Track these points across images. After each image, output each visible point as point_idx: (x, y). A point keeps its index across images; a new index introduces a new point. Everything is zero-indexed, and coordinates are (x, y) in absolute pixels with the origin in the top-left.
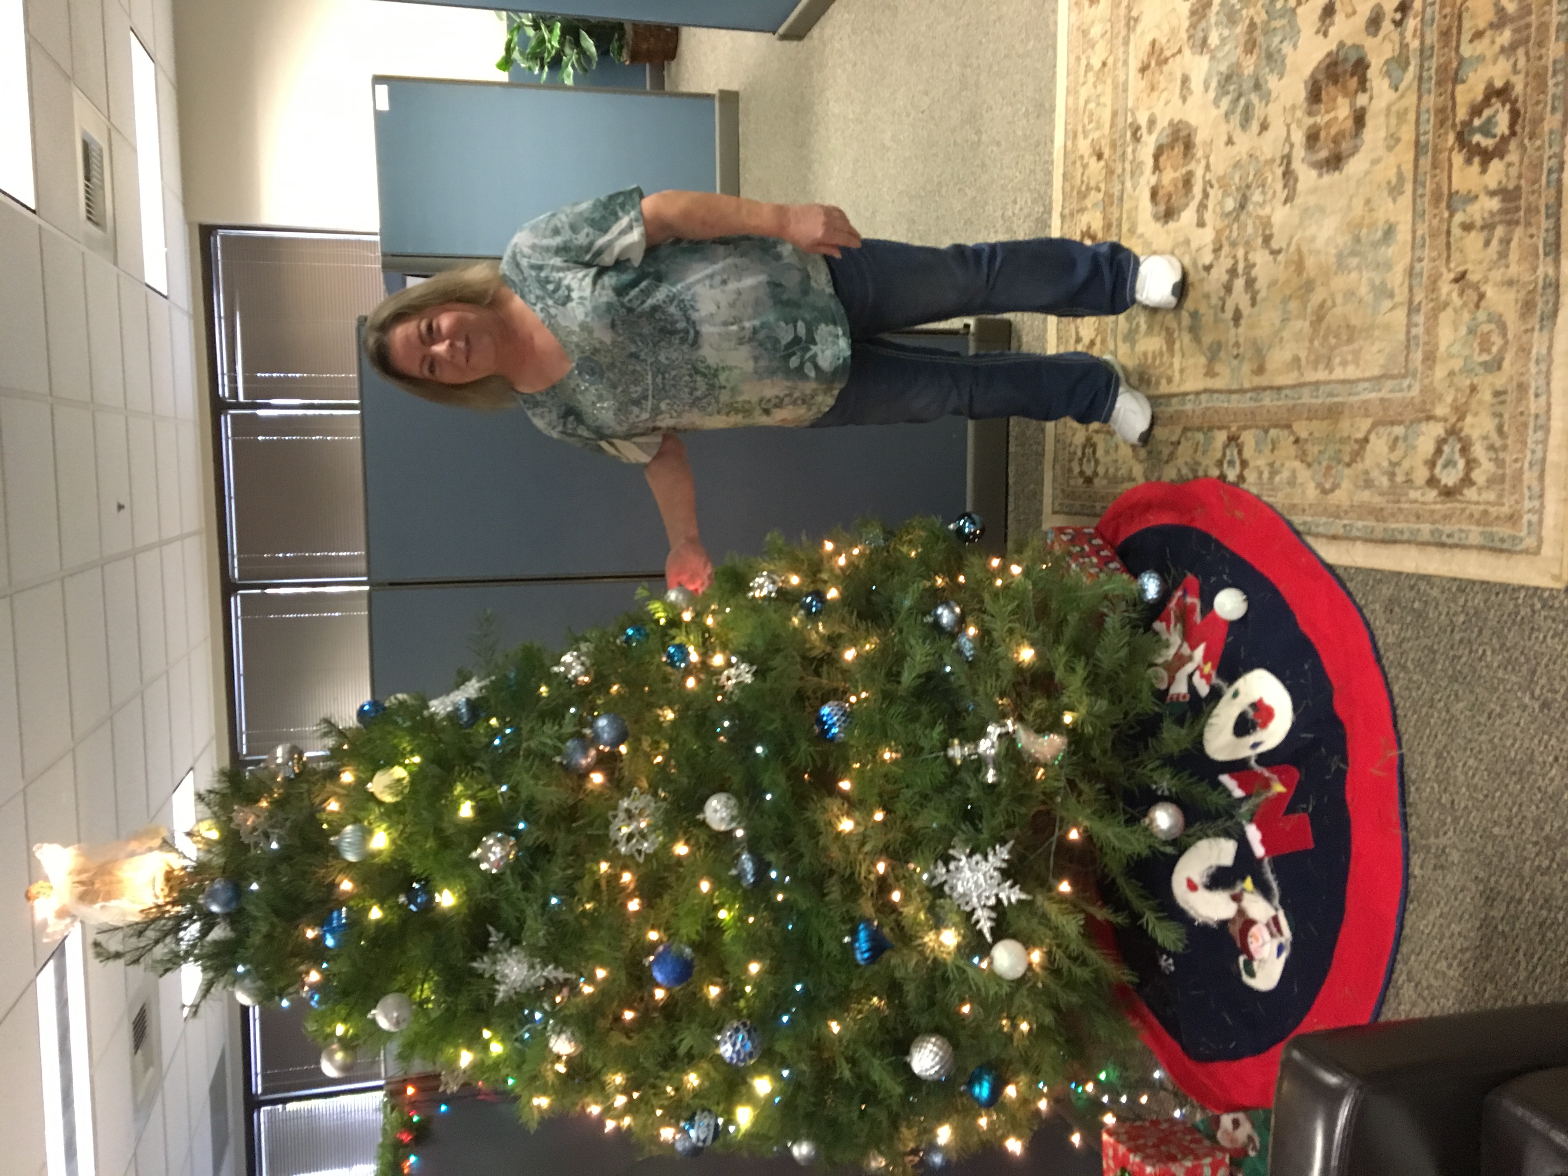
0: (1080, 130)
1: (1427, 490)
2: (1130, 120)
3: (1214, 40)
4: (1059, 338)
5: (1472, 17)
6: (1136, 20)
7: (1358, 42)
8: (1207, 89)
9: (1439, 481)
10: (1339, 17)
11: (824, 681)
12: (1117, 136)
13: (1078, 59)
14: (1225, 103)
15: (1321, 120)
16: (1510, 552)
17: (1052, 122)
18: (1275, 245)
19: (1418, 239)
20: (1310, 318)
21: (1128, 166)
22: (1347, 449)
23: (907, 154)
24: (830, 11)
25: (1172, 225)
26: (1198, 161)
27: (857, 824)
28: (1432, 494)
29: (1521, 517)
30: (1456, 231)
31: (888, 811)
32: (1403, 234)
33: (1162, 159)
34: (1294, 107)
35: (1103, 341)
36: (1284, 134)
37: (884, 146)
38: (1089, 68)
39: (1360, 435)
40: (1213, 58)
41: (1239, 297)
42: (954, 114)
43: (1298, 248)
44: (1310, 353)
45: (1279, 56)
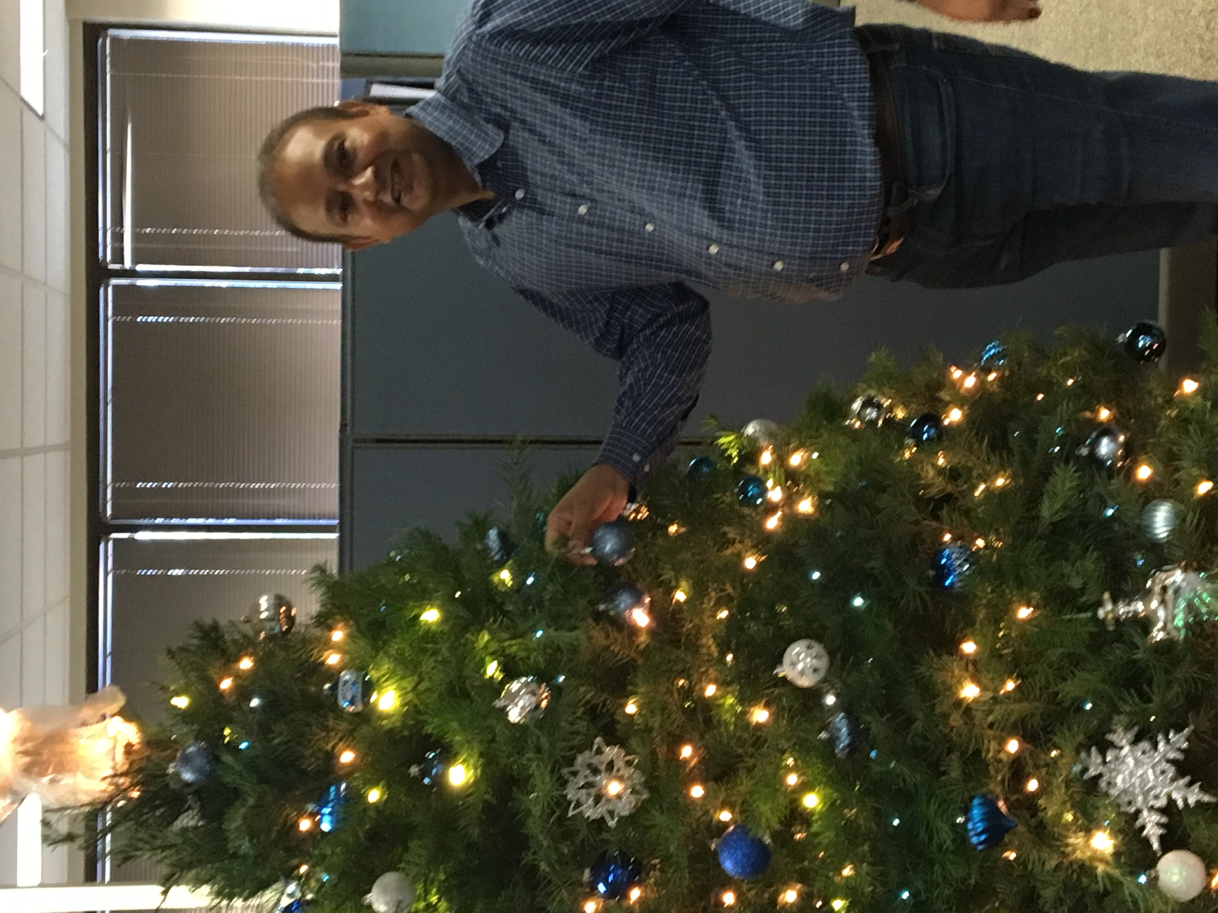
27: (984, 689)
31: (1021, 679)
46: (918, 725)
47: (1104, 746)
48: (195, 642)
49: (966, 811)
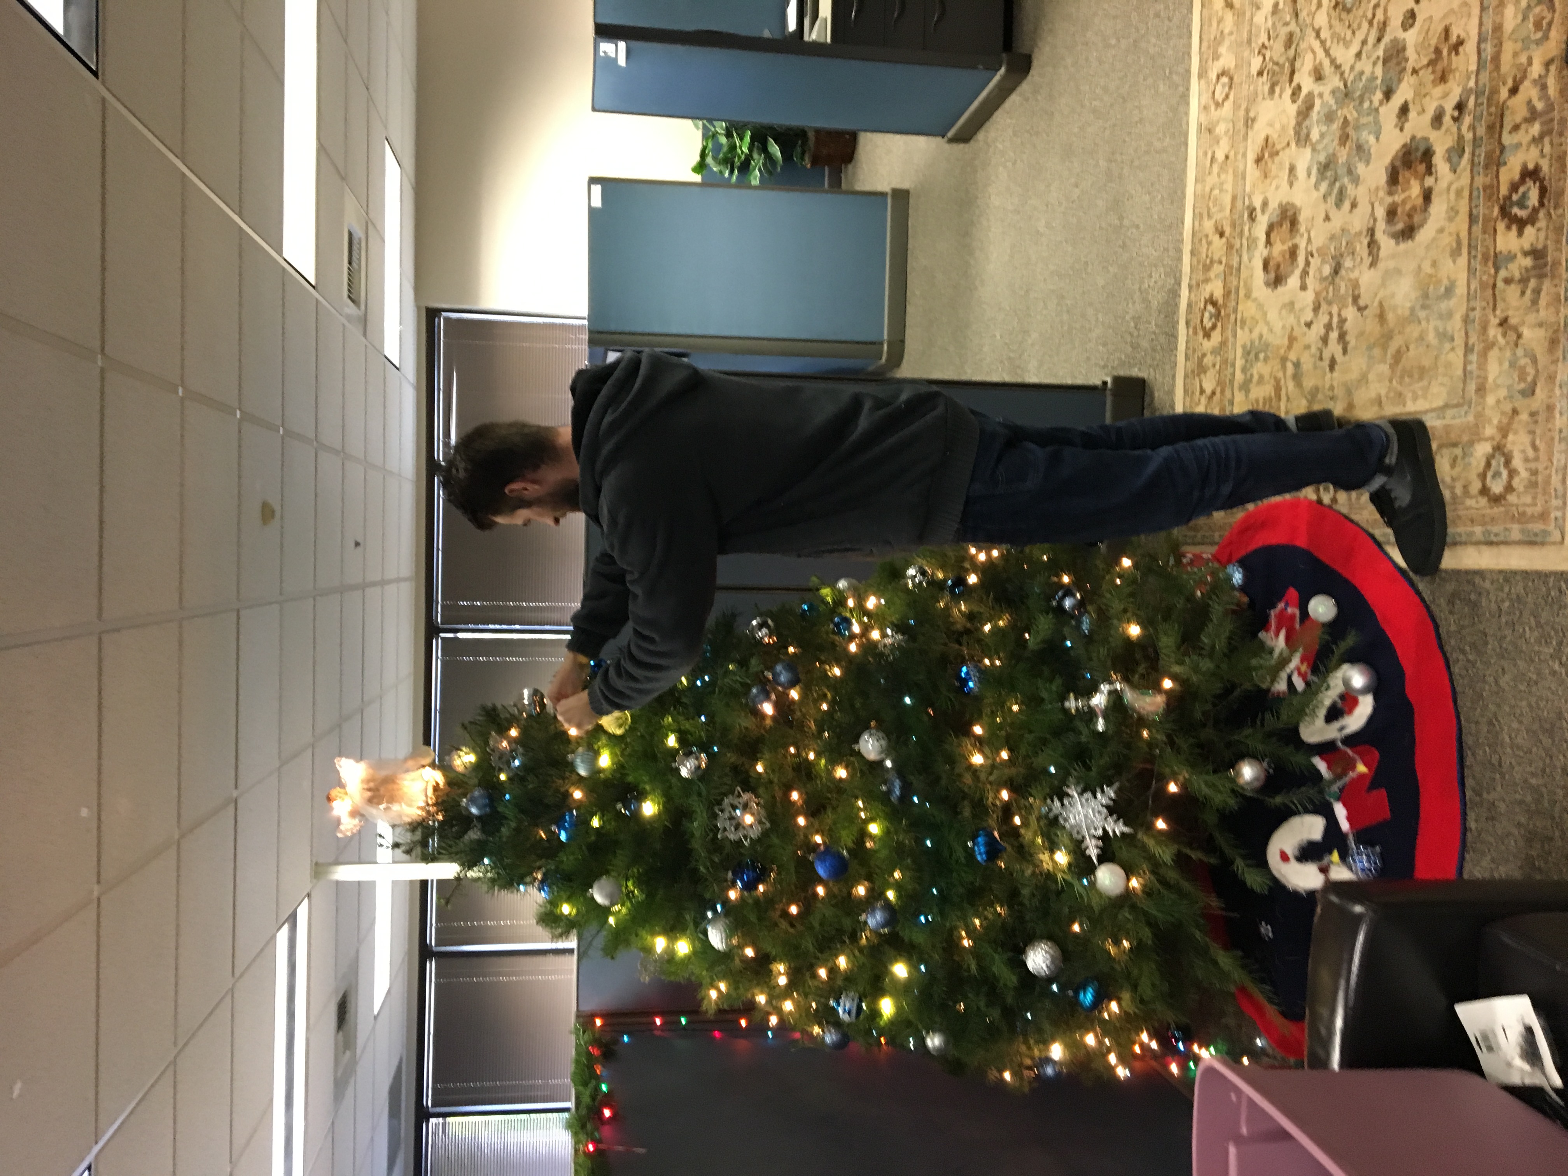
0: (1205, 213)
1: (1480, 498)
2: (1247, 203)
3: (1315, 135)
4: (1186, 391)
5: (1513, 113)
6: (1253, 120)
7: (1426, 135)
8: (1309, 175)
9: (1489, 490)
10: (1412, 114)
11: (963, 648)
12: (1236, 217)
13: (1206, 153)
14: (1324, 187)
15: (1398, 198)
16: (1543, 544)
17: (1182, 207)
18: (1362, 303)
19: (1472, 292)
20: (1389, 362)
21: (1245, 242)
23: (1058, 240)
24: (994, 116)
25: (1280, 289)
26: (1302, 236)
27: (986, 759)
28: (1483, 501)
29: (1549, 514)
30: (1500, 284)
31: (1012, 750)
32: (1461, 289)
33: (1272, 236)
34: (1377, 189)
35: (1223, 392)
36: (1369, 210)
37: (1038, 232)
38: (1213, 159)
40: (1314, 150)
41: (1334, 348)
42: (1100, 203)
43: (1381, 304)
44: (1387, 393)
45: (1366, 147)
48: (481, 718)
49: (974, 839)
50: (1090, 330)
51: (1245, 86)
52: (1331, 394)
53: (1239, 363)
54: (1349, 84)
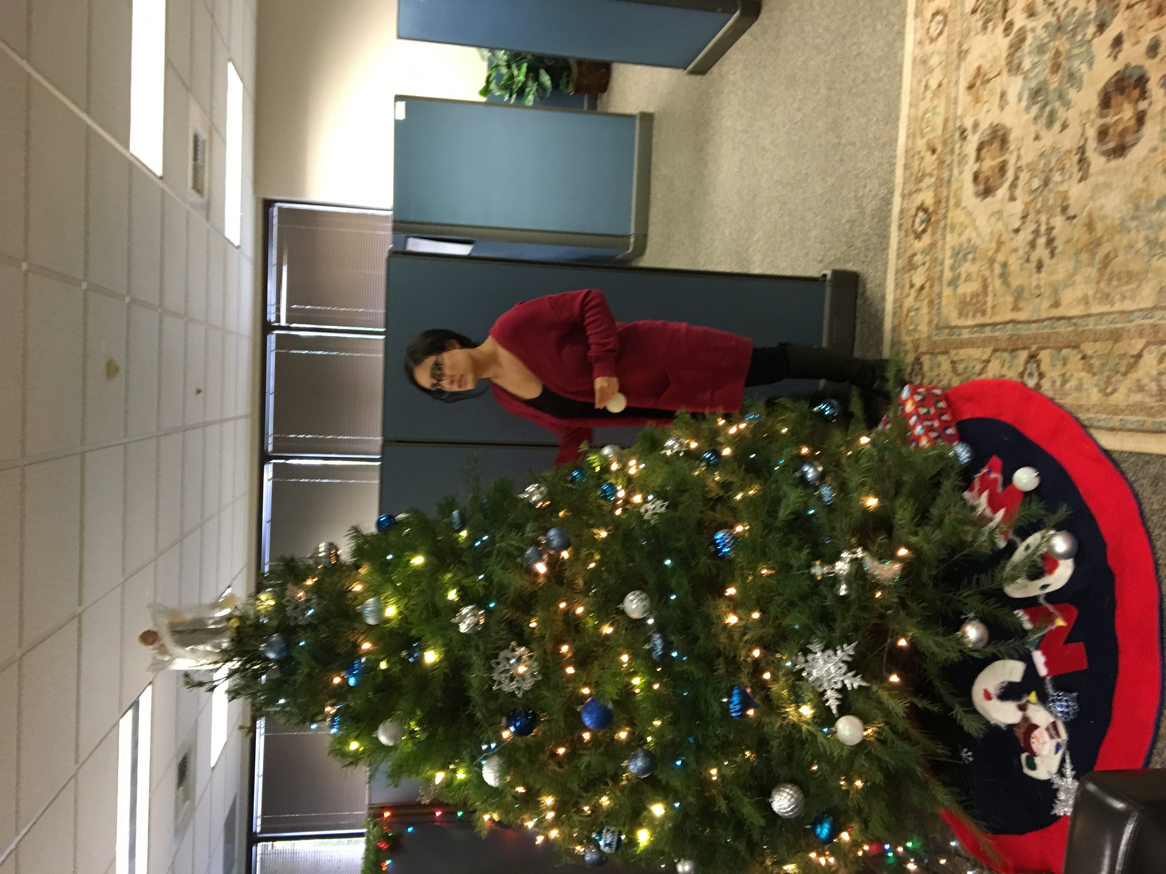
0: (918, 133)
2: (958, 125)
3: (1027, 64)
4: (897, 285)
6: (966, 53)
7: (1140, 64)
8: (1020, 99)
10: (1126, 45)
11: (718, 515)
12: (948, 136)
13: (919, 82)
14: (1035, 109)
15: (1110, 120)
17: (896, 128)
18: (1071, 212)
20: (1097, 266)
21: (955, 157)
22: (1125, 362)
23: (782, 155)
24: (727, 54)
25: (989, 200)
26: (1011, 152)
27: (740, 619)
31: (762, 611)
33: (983, 152)
34: (1089, 112)
35: (932, 286)
36: (1079, 131)
37: (764, 149)
38: (926, 87)
39: (1135, 352)
40: (1025, 78)
41: (1041, 251)
42: (819, 124)
43: (1090, 215)
44: (1096, 292)
45: (1078, 75)
46: (701, 642)
47: (806, 652)
49: (730, 696)
50: (809, 231)
51: (958, 23)
52: (1038, 292)
53: (948, 263)
54: (1062, 18)
